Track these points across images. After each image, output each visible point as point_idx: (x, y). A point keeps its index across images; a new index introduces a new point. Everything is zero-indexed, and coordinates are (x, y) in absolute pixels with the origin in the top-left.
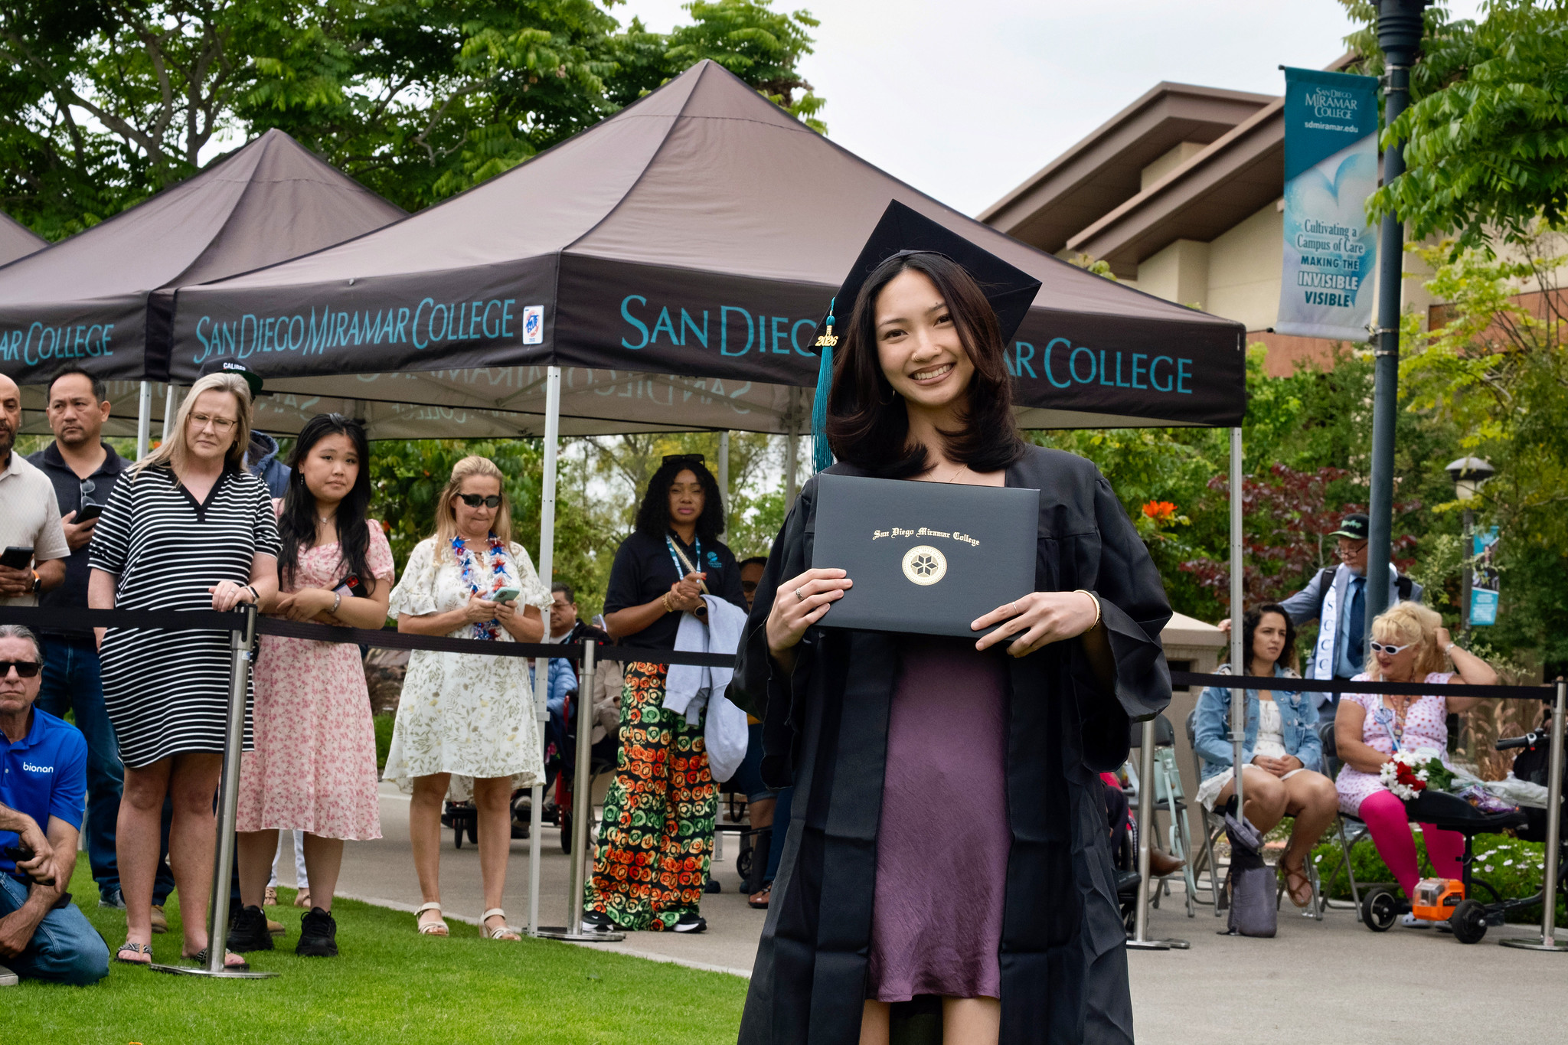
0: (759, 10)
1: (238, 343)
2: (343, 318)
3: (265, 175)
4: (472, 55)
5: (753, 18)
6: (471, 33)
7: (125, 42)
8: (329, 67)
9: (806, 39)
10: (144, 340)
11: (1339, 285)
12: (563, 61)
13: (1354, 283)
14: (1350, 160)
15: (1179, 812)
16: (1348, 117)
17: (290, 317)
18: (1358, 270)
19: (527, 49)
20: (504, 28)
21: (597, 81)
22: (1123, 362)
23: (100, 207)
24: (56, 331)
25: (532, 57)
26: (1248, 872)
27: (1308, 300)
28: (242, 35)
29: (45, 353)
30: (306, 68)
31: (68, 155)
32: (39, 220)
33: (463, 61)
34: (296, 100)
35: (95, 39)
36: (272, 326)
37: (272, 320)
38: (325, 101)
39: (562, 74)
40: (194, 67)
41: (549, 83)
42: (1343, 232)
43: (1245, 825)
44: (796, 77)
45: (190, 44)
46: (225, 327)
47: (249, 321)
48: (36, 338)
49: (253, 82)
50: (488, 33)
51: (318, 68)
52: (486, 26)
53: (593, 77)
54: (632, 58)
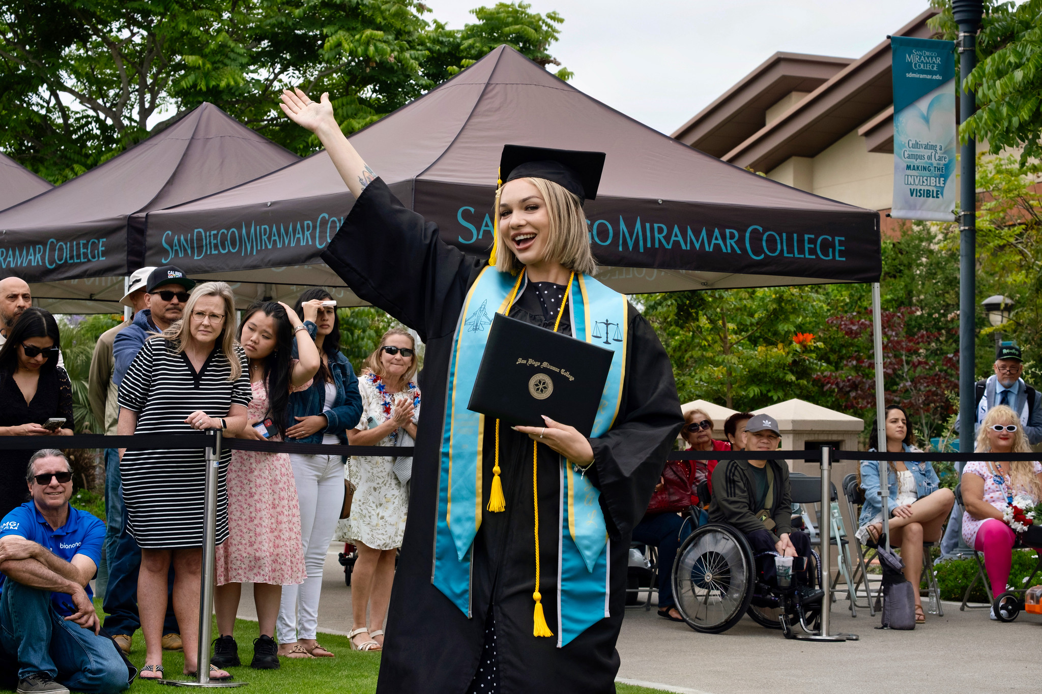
0: (522, 13)
1: (192, 248)
2: (265, 229)
3: (201, 134)
4: (331, 49)
5: (518, 18)
6: (329, 34)
7: (93, 48)
8: (234, 60)
9: (554, 31)
10: (126, 248)
11: (932, 184)
12: (392, 51)
13: (942, 182)
14: (937, 98)
15: (843, 545)
16: (935, 69)
17: (228, 229)
18: (944, 173)
19: (368, 44)
20: (351, 30)
21: (415, 64)
22: (798, 241)
23: (83, 160)
24: (66, 244)
25: (372, 49)
26: (894, 586)
27: (912, 195)
28: (173, 40)
29: (60, 260)
30: (219, 61)
31: (58, 126)
32: (42, 169)
33: (325, 53)
34: (213, 83)
35: (73, 47)
36: (215, 236)
37: (215, 232)
38: (232, 83)
39: (392, 60)
40: (141, 63)
41: (383, 66)
42: (933, 147)
43: (891, 553)
44: (548, 56)
45: (138, 48)
46: (182, 238)
47: (199, 233)
48: (52, 249)
49: (183, 72)
50: (341, 33)
51: (227, 61)
52: (340, 29)
53: (412, 61)
54: (438, 47)
